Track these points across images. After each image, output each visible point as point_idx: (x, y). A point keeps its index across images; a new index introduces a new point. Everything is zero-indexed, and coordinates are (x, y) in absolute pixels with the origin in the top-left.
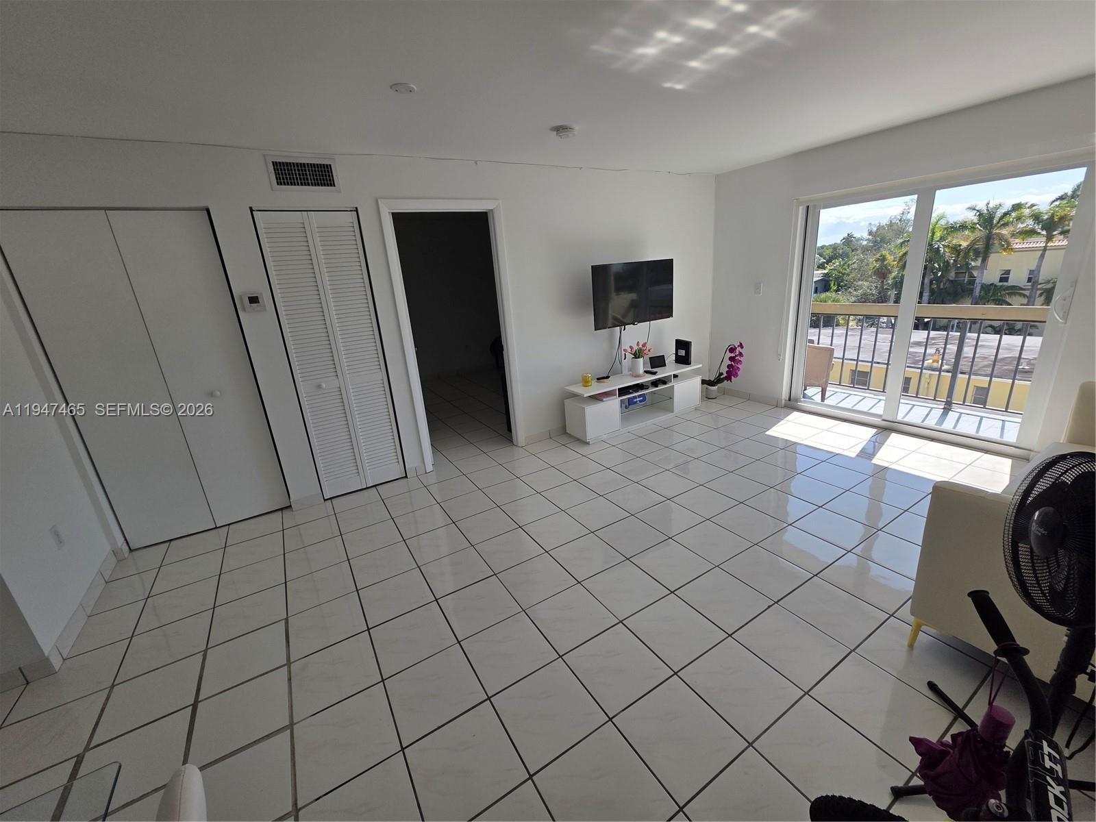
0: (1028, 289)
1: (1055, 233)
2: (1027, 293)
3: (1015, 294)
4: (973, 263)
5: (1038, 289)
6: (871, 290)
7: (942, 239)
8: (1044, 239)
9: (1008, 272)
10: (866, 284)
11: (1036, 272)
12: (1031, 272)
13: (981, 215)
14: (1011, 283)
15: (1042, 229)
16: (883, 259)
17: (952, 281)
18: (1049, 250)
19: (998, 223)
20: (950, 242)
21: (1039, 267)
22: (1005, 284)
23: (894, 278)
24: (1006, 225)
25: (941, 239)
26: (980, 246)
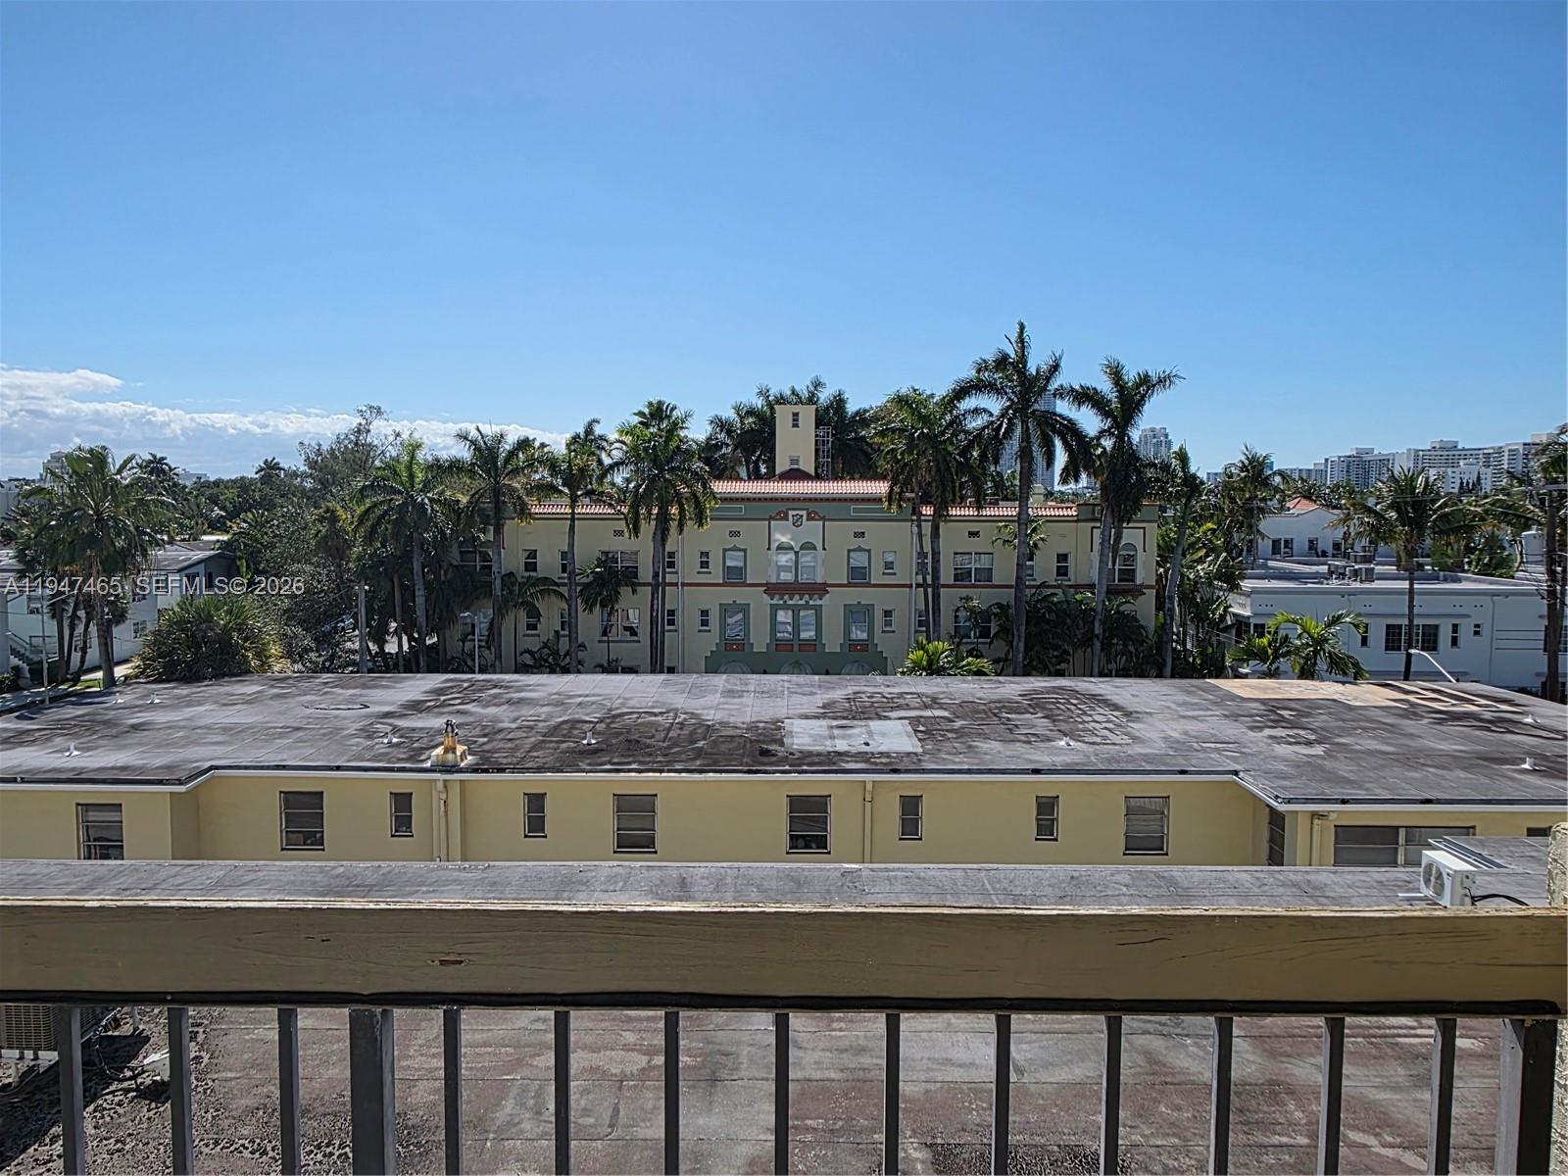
0: (564, 585)
1: (579, 493)
2: (564, 590)
3: (549, 592)
4: (482, 536)
5: (577, 585)
6: (319, 582)
7: (427, 486)
8: (568, 501)
9: (533, 554)
10: (308, 568)
11: (569, 556)
12: (564, 555)
13: (477, 449)
14: (540, 574)
15: (564, 485)
16: (333, 518)
17: (456, 567)
18: (579, 519)
19: (505, 467)
20: (441, 493)
21: (571, 545)
22: (533, 574)
23: (359, 559)
24: (516, 471)
25: (425, 486)
26: (487, 504)
